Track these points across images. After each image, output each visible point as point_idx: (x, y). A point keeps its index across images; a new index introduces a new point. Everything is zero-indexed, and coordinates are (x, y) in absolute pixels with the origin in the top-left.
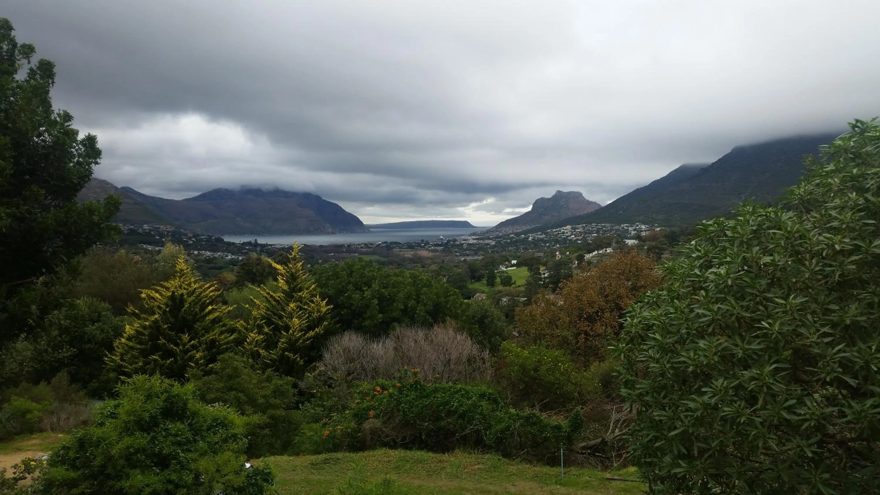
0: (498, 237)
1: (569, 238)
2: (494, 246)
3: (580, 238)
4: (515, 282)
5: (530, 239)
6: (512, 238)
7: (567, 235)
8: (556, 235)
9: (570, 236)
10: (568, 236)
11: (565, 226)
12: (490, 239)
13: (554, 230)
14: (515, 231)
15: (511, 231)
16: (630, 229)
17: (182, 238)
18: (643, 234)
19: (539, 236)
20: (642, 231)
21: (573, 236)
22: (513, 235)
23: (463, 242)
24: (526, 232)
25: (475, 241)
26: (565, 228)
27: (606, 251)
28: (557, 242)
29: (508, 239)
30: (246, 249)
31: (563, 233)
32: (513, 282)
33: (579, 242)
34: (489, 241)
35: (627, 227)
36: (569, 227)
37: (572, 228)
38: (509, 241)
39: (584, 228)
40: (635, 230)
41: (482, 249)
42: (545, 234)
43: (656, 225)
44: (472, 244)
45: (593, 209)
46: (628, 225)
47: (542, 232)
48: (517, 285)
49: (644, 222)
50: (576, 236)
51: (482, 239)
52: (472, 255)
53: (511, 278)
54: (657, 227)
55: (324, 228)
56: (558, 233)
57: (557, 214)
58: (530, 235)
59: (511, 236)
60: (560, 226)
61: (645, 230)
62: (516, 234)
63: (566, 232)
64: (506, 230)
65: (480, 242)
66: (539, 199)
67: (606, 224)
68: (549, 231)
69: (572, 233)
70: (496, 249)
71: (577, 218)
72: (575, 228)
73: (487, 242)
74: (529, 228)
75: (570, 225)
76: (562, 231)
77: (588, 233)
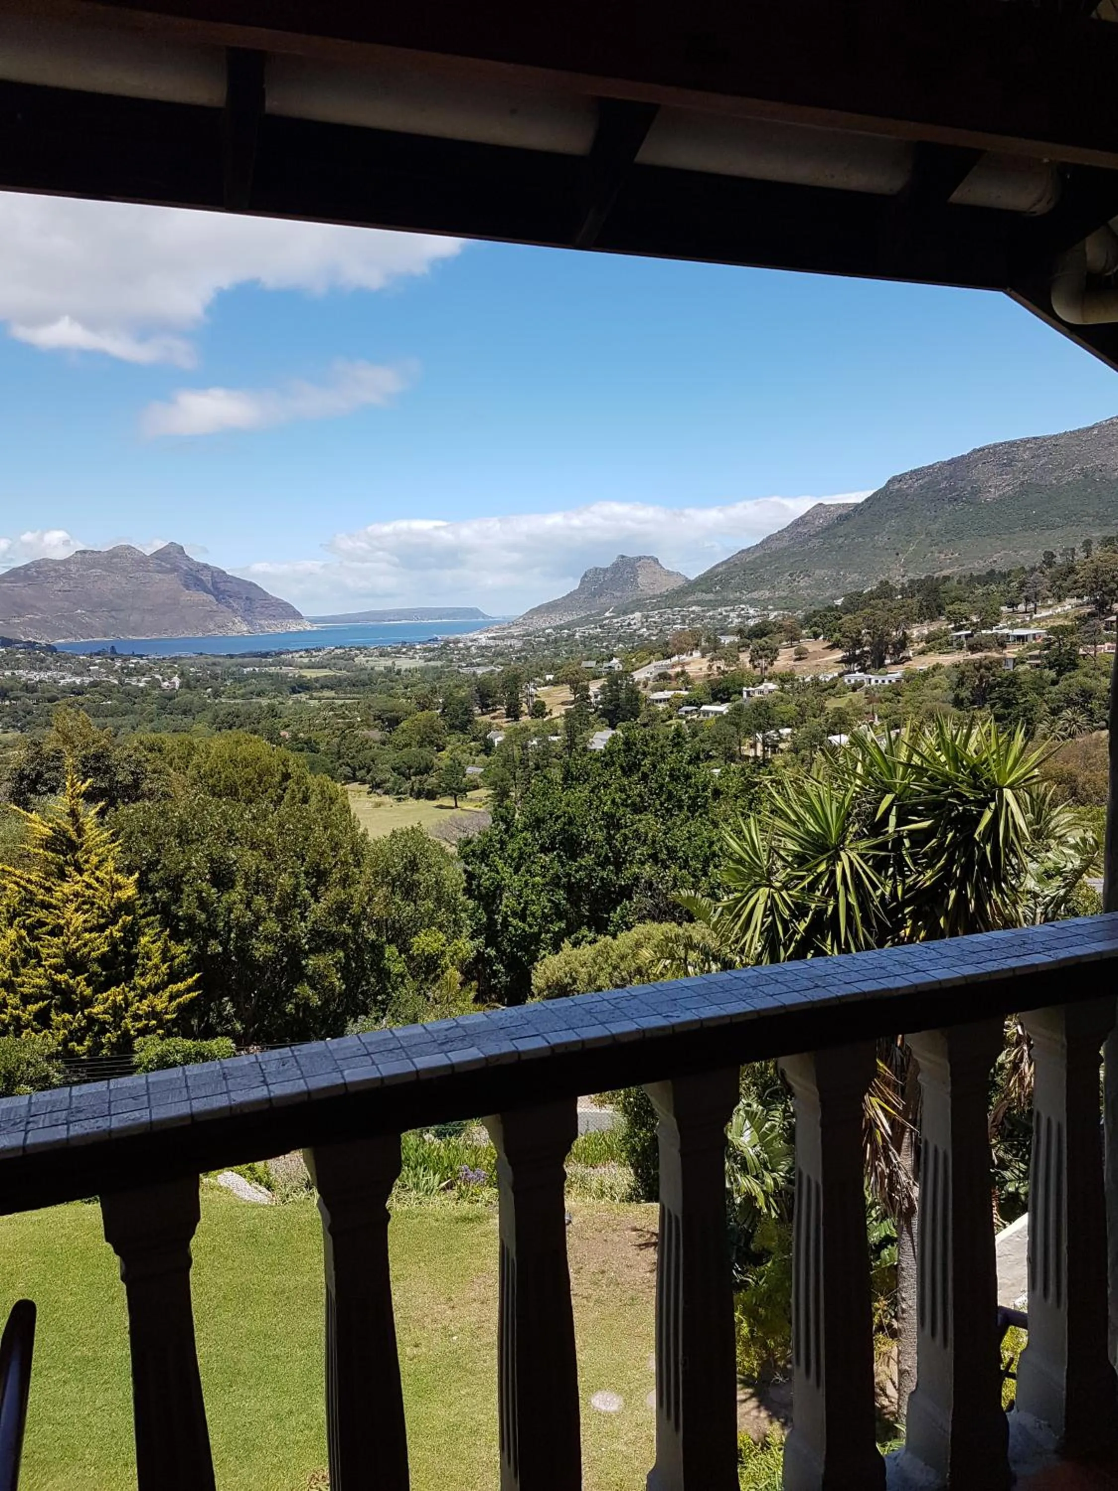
0: (528, 634)
1: (638, 632)
2: (519, 651)
4: (550, 711)
5: (577, 637)
6: (549, 635)
7: (635, 627)
8: (618, 629)
9: (639, 629)
10: (635, 631)
11: (633, 613)
12: (513, 637)
13: (615, 620)
14: (553, 623)
15: (546, 624)
16: (732, 615)
18: (749, 623)
19: (591, 632)
20: (748, 618)
21: (645, 630)
22: (550, 631)
23: (470, 644)
24: (569, 626)
26: (631, 617)
27: (692, 655)
28: (618, 639)
29: (542, 637)
30: (95, 665)
31: (629, 624)
32: (547, 710)
33: (654, 638)
34: (513, 642)
35: (726, 611)
36: (638, 615)
37: (643, 616)
38: (544, 640)
39: (661, 615)
41: (501, 654)
42: (601, 627)
43: (770, 607)
44: (486, 647)
45: (675, 584)
46: (728, 608)
47: (595, 623)
48: (553, 716)
49: (753, 603)
50: (648, 629)
51: (502, 638)
52: (485, 665)
53: (543, 705)
54: (771, 610)
55: (234, 623)
56: (621, 626)
57: (618, 594)
58: (577, 629)
59: (547, 631)
60: (625, 613)
61: (754, 617)
62: (555, 629)
63: (632, 623)
64: (539, 623)
65: (498, 642)
66: (590, 571)
67: (694, 608)
68: (607, 622)
69: (643, 623)
70: (524, 654)
71: (652, 598)
72: (648, 616)
73: (509, 643)
74: (575, 618)
75: (640, 611)
76: (627, 621)
77: (667, 624)
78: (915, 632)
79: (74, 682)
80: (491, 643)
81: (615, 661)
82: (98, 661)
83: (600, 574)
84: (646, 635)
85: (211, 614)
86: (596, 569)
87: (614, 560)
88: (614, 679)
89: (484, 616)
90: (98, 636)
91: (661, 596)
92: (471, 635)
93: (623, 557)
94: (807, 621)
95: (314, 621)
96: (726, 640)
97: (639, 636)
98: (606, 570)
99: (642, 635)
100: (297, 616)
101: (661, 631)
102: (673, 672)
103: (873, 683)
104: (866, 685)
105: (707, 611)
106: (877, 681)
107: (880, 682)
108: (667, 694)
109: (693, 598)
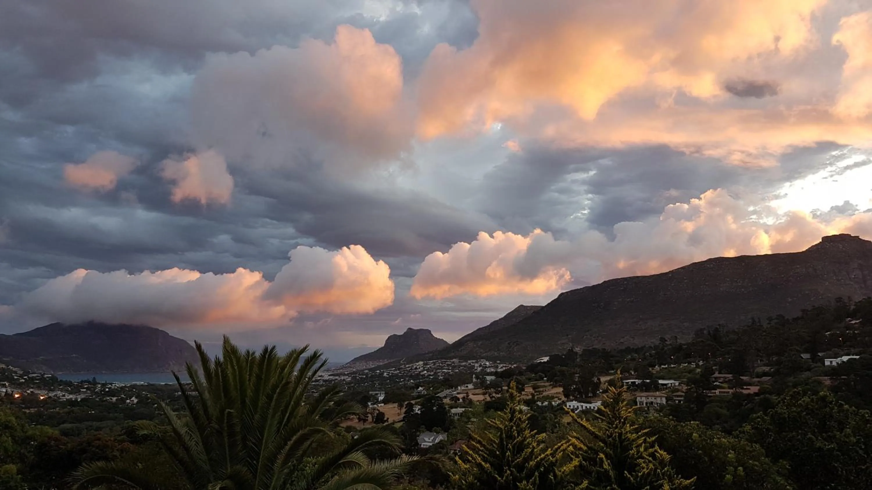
0: (354, 373)
1: (422, 373)
2: (350, 383)
3: (432, 373)
4: (388, 419)
5: (385, 375)
6: (367, 374)
7: (420, 370)
8: (409, 371)
9: (423, 371)
10: (420, 372)
11: (417, 361)
12: (345, 375)
13: (407, 366)
14: (368, 367)
15: (365, 367)
16: (476, 365)
17: (13, 376)
18: (492, 370)
19: (393, 372)
20: (486, 367)
21: (426, 372)
22: (367, 371)
24: (379, 368)
25: (331, 377)
26: (417, 364)
27: (468, 387)
28: (411, 376)
29: (363, 375)
30: (84, 388)
31: (416, 368)
32: (385, 419)
33: (432, 377)
34: (345, 377)
35: (473, 363)
36: (421, 363)
37: (424, 364)
38: (364, 376)
39: (434, 364)
40: (480, 366)
41: (339, 385)
42: (399, 369)
43: (498, 362)
45: (441, 346)
46: (474, 361)
47: (396, 367)
48: (389, 423)
50: (428, 372)
51: (339, 375)
53: (383, 415)
54: (499, 363)
56: (411, 369)
57: (408, 350)
58: (385, 370)
59: (365, 371)
60: (411, 362)
61: (489, 367)
62: (370, 370)
63: (418, 367)
64: (361, 366)
65: (336, 377)
66: (391, 336)
67: (454, 360)
68: (403, 366)
69: (424, 368)
70: (352, 385)
71: (428, 354)
72: (427, 364)
73: (342, 378)
74: (381, 364)
75: (422, 361)
76: (415, 367)
77: (439, 369)
79: (71, 398)
81: (421, 389)
82: (86, 386)
83: (396, 338)
84: (426, 375)
86: (395, 335)
87: (405, 331)
91: (433, 352)
96: (488, 378)
97: (422, 375)
99: (424, 375)
101: (435, 373)
102: (460, 396)
103: (584, 408)
104: (580, 409)
105: (462, 362)
106: (586, 407)
107: (588, 407)
108: (460, 410)
109: (453, 354)
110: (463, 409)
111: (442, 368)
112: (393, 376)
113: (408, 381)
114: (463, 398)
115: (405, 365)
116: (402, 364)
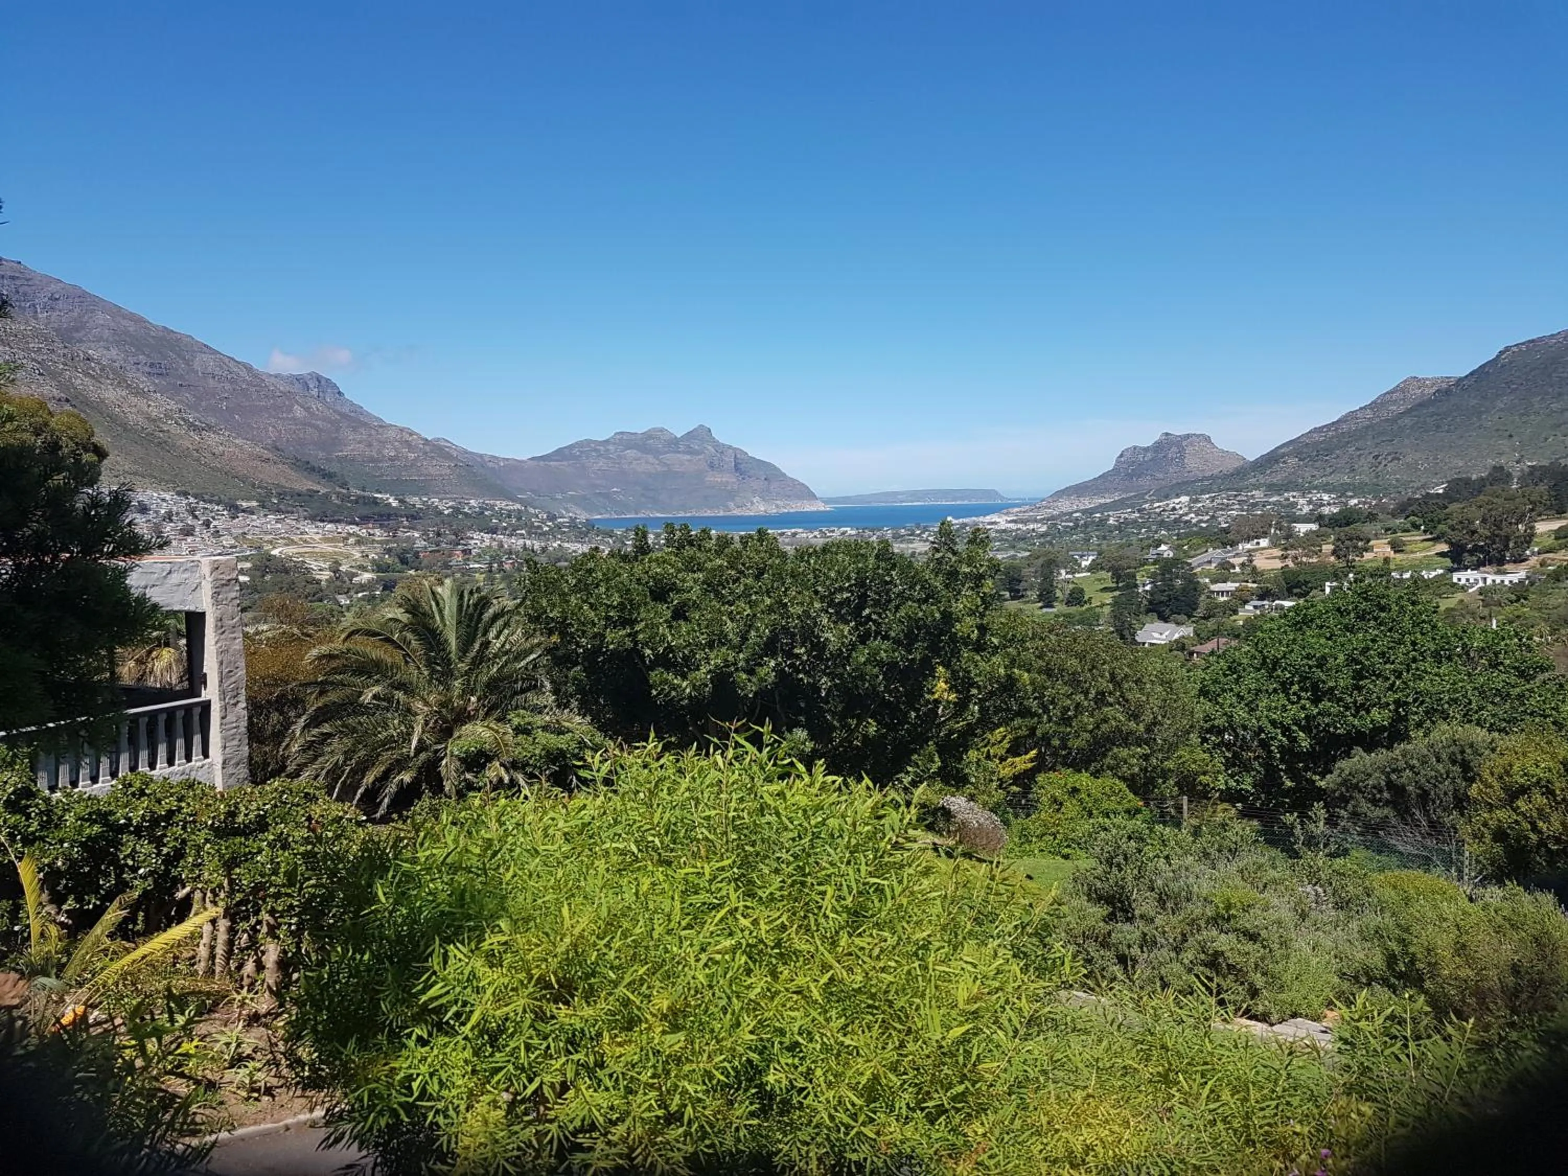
0: (1053, 518)
1: (1185, 518)
2: (1043, 535)
3: (1206, 518)
4: (1090, 598)
5: (1111, 521)
6: (1077, 519)
7: (1181, 512)
8: (1160, 514)
9: (1186, 514)
10: (1181, 516)
11: (1178, 496)
12: (1036, 521)
13: (1156, 505)
14: (1081, 507)
15: (1074, 508)
16: (1301, 501)
18: (1326, 510)
19: (1127, 516)
20: (1324, 505)
21: (1193, 515)
22: (1078, 515)
23: (988, 527)
24: (1102, 508)
26: (1177, 501)
27: (1258, 543)
28: (1162, 524)
29: (1070, 522)
31: (1174, 509)
32: (1086, 598)
33: (1204, 525)
34: (1037, 526)
35: (1294, 497)
36: (1185, 499)
37: (1192, 501)
38: (1072, 524)
39: (1213, 500)
40: (1309, 503)
41: (1023, 539)
42: (1139, 511)
43: (1350, 494)
44: (1004, 531)
45: (1230, 466)
47: (1133, 508)
48: (1094, 605)
49: (1327, 489)
50: (1197, 515)
51: (1024, 522)
52: (1005, 550)
53: (1082, 591)
54: (1350, 497)
55: (752, 503)
56: (1164, 511)
57: (1161, 476)
58: (1112, 513)
59: (1075, 515)
60: (1167, 497)
61: (1329, 504)
62: (1084, 512)
63: (1178, 507)
64: (1065, 505)
65: (1020, 526)
66: (1127, 450)
67: (1254, 492)
68: (1146, 506)
69: (1190, 508)
70: (1048, 539)
71: (1202, 481)
72: (1197, 501)
73: (1031, 527)
74: (1108, 501)
75: (1187, 495)
76: (1171, 506)
77: (1222, 509)
78: (1542, 527)
80: (1013, 526)
81: (1163, 547)
83: (1139, 453)
84: (1194, 521)
85: (731, 495)
86: (1135, 448)
87: (1157, 438)
88: (1167, 567)
89: (1002, 498)
90: (630, 512)
91: (1212, 477)
92: (988, 518)
93: (1167, 434)
94: (1403, 509)
95: (827, 501)
96: (1302, 528)
97: (1186, 522)
98: (1146, 450)
99: (1189, 521)
100: (812, 496)
101: (1213, 517)
102: (1237, 561)
103: (1489, 582)
104: (1481, 584)
105: (1271, 496)
106: (1494, 581)
107: (1498, 581)
108: (1231, 586)
109: (1253, 480)
110: (1237, 585)
111: (1227, 507)
112: (1127, 522)
113: (1156, 532)
114: (1243, 565)
115: (1152, 502)
116: (1146, 502)
